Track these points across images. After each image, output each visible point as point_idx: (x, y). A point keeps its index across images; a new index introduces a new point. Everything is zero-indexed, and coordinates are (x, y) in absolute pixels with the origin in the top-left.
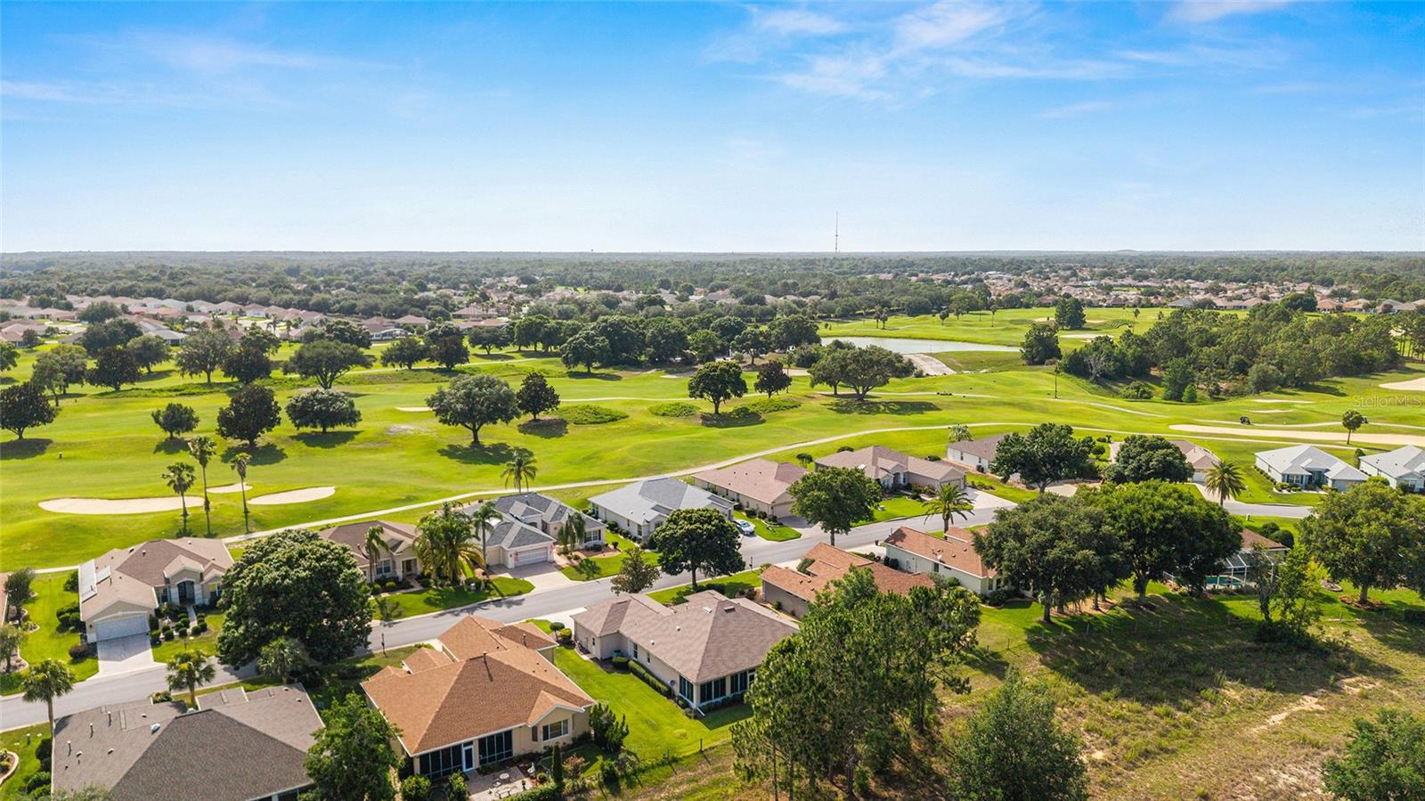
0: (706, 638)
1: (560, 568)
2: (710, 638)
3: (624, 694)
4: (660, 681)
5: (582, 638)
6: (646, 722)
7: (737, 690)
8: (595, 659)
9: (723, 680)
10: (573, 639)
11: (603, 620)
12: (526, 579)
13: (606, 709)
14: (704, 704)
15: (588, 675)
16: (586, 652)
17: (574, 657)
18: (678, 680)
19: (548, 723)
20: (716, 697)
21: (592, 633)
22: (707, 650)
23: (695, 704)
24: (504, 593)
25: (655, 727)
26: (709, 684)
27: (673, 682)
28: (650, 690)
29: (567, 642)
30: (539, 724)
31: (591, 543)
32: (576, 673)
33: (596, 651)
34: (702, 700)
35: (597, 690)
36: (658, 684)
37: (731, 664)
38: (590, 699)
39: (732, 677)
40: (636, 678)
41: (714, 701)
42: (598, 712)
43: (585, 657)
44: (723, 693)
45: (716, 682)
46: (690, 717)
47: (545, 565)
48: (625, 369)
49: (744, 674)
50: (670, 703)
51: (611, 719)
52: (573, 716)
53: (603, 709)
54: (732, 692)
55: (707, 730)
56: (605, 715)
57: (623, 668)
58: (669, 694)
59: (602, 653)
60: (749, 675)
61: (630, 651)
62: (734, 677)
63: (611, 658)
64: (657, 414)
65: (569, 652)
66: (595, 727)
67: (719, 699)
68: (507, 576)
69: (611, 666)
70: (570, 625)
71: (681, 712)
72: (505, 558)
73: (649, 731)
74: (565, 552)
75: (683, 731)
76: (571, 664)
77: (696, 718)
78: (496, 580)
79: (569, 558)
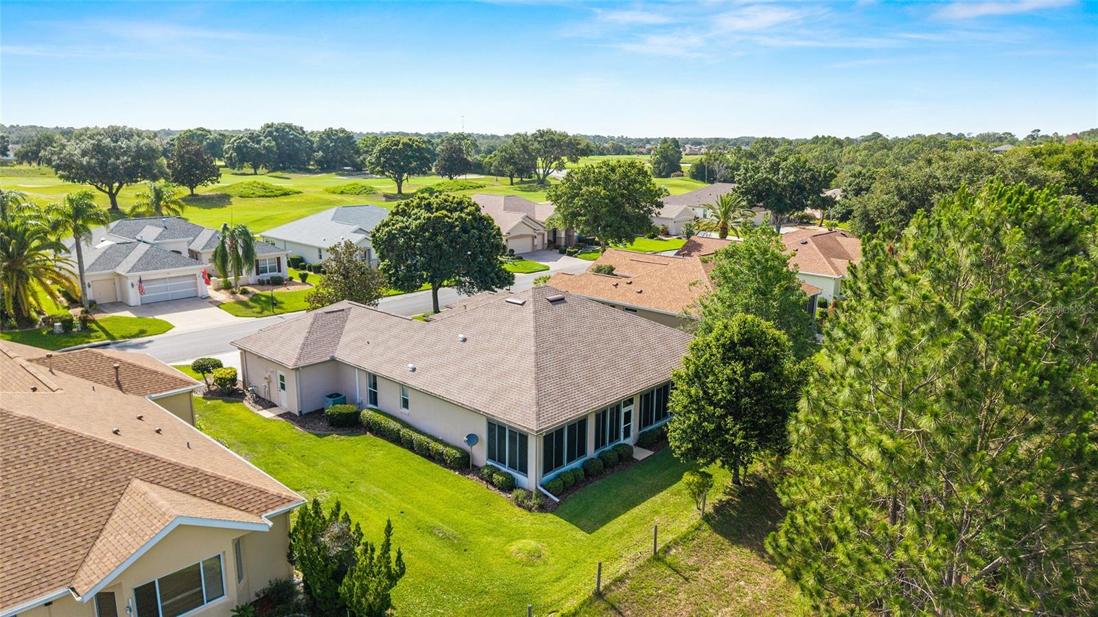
0: (530, 345)
1: (219, 304)
2: (537, 345)
3: (362, 474)
4: (436, 440)
5: (259, 383)
6: (431, 531)
7: (604, 444)
8: (288, 416)
9: (582, 422)
10: (239, 386)
11: (299, 340)
12: (156, 317)
13: (335, 514)
14: (551, 475)
15: (274, 444)
16: (269, 404)
17: (243, 415)
18: (483, 433)
19: (154, 574)
20: (570, 460)
21: (280, 365)
22: (539, 367)
23: (532, 479)
24: (115, 335)
25: (457, 542)
26: (559, 432)
27: (472, 439)
28: (418, 461)
29: (228, 391)
30: (117, 583)
31: (266, 276)
32: (247, 444)
33: (289, 400)
34: (547, 468)
35: (298, 470)
36: (434, 445)
37: (593, 390)
38: (286, 492)
39: (597, 416)
40: (380, 441)
41: (567, 467)
42: (312, 522)
43: (267, 414)
44: (582, 452)
45: (571, 427)
46: (530, 509)
47: (195, 300)
48: (294, 172)
49: (616, 408)
50: (470, 483)
51: (350, 538)
52: (238, 544)
53: (326, 514)
54: (597, 447)
55: (581, 534)
56: (335, 529)
57: (350, 424)
58: (464, 464)
59: (302, 402)
60: (624, 410)
61: (360, 389)
62: (600, 416)
63: (323, 410)
64: (334, 193)
65: (233, 408)
66: (307, 564)
67: (576, 464)
68: (127, 314)
69: (323, 424)
70: (231, 361)
71: (503, 501)
72: (124, 293)
73: (445, 554)
74: (228, 287)
75: (530, 544)
76: (235, 427)
77: (542, 508)
78: (105, 321)
79: (233, 293)
